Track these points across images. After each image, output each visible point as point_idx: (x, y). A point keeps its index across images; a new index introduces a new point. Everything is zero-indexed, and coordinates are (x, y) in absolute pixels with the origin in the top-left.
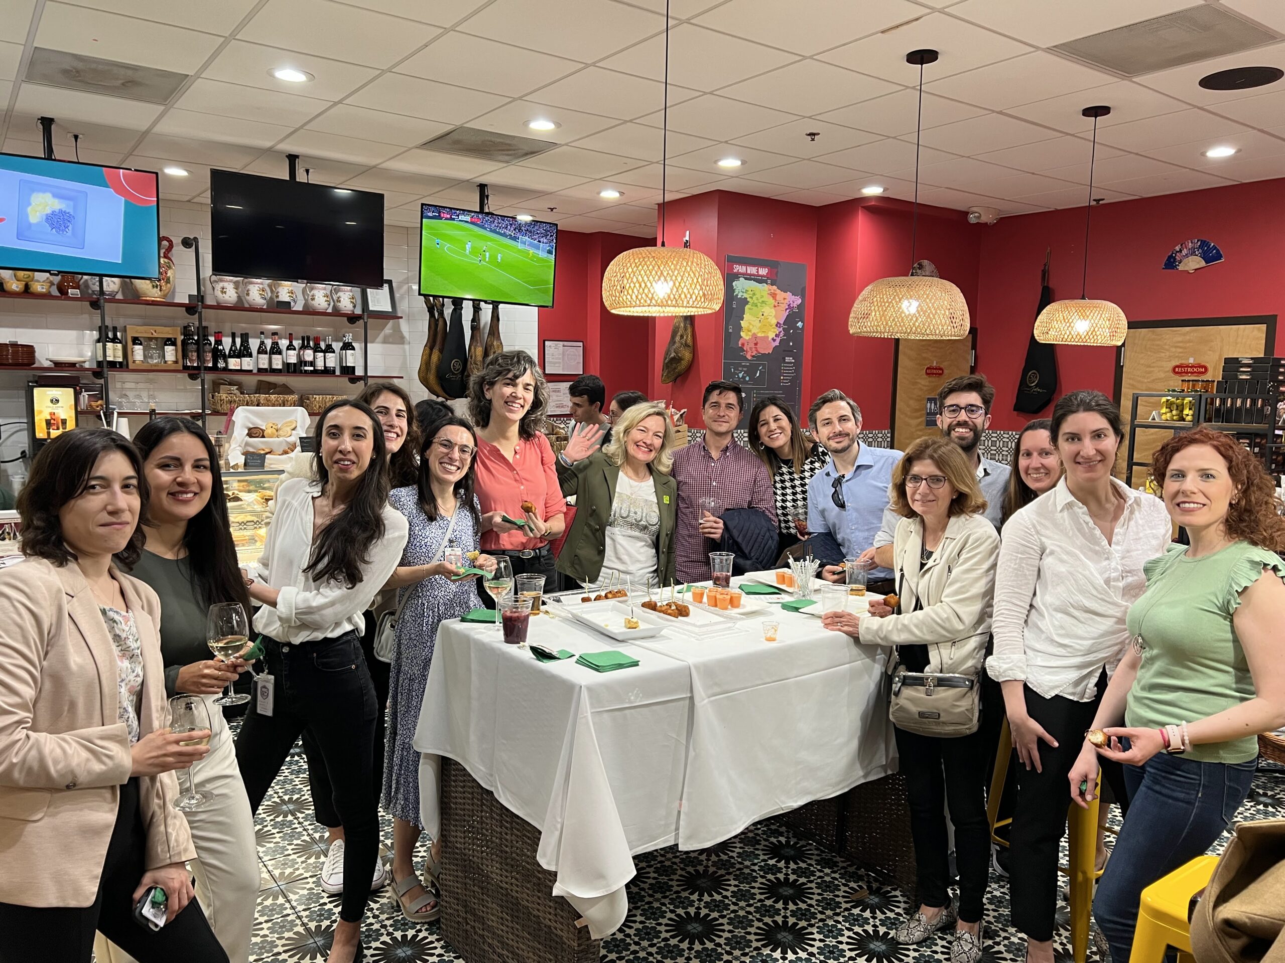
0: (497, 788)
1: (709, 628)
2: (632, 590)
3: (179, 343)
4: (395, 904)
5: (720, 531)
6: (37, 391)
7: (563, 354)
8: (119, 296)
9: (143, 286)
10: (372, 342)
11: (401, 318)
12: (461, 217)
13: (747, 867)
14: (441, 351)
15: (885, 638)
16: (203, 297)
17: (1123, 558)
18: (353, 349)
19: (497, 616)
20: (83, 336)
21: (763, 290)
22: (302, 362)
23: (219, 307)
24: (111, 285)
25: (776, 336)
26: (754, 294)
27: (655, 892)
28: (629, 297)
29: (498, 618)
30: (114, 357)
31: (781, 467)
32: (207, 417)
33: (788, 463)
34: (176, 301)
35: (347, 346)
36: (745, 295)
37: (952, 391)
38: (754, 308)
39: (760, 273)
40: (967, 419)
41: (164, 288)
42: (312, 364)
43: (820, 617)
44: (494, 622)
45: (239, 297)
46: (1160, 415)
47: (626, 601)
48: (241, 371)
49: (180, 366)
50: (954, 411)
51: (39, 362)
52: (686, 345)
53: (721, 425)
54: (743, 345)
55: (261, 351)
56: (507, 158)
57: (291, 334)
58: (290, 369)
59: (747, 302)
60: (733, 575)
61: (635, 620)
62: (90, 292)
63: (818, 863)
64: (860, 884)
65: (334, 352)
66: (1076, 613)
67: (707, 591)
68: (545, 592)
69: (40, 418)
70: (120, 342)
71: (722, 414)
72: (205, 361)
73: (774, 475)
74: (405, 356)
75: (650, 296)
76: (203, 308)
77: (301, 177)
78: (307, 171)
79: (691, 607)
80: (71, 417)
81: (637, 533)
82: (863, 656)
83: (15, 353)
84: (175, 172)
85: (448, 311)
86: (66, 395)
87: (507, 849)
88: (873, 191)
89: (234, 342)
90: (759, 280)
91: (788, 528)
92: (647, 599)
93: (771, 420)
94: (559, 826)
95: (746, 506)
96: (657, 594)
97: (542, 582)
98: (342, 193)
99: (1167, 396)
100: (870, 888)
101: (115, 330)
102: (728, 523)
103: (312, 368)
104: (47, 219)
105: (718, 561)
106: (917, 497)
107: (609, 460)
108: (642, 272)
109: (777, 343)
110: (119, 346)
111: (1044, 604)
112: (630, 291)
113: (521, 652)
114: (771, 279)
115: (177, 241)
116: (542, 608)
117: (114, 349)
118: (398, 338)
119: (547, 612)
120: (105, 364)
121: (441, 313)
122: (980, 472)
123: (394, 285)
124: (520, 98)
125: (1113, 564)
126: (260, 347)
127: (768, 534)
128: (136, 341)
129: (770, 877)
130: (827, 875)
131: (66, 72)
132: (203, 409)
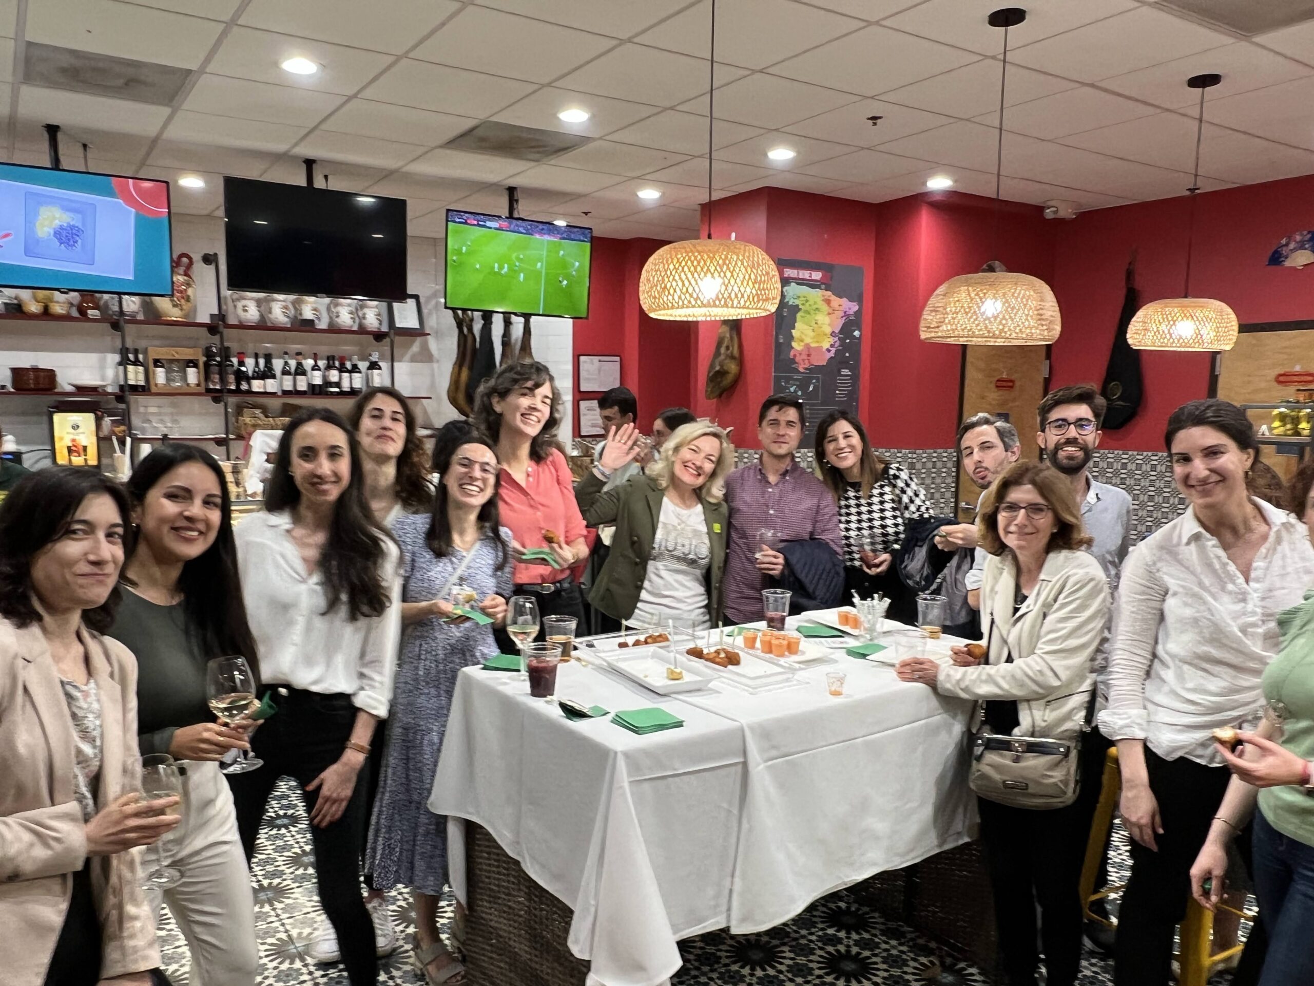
0: (524, 858)
1: (764, 680)
2: (676, 634)
3: (201, 365)
4: (419, 972)
5: (780, 567)
6: (57, 417)
7: (599, 371)
8: (140, 317)
9: (163, 304)
10: (400, 361)
11: (429, 334)
12: (488, 224)
13: (803, 937)
14: (471, 369)
15: (966, 690)
16: (224, 316)
17: (1263, 599)
18: (380, 368)
19: (522, 663)
20: (104, 359)
21: (816, 296)
22: (327, 383)
23: (242, 326)
24: (131, 304)
25: (832, 346)
26: (807, 301)
27: (702, 964)
28: (670, 298)
29: (523, 667)
30: (137, 380)
31: (847, 491)
32: (232, 443)
33: (856, 486)
34: (198, 321)
35: (374, 366)
36: (797, 302)
37: (1058, 403)
38: (808, 316)
39: (814, 277)
40: (1078, 436)
41: (184, 307)
42: (338, 385)
43: (893, 665)
44: (519, 671)
45: (262, 316)
46: (1271, 429)
47: (668, 646)
48: (265, 394)
49: (202, 389)
50: (1060, 426)
51: (62, 387)
52: (732, 357)
53: (780, 447)
54: (795, 356)
55: (285, 372)
56: (537, 156)
57: (315, 354)
58: (315, 391)
59: (800, 310)
60: (790, 614)
61: (678, 670)
62: (110, 312)
63: (883, 933)
64: (931, 959)
65: (360, 372)
66: (1207, 666)
67: (760, 634)
68: (577, 636)
69: (61, 447)
70: (142, 365)
71: (781, 433)
72: (228, 383)
73: (839, 500)
74: (433, 375)
75: (695, 296)
76: (225, 327)
77: (319, 183)
78: (326, 177)
79: (741, 654)
80: (92, 443)
81: (683, 567)
82: (941, 711)
83: (37, 378)
84: (192, 182)
85: (477, 327)
86: (86, 420)
87: (537, 927)
88: (939, 183)
89: (257, 364)
90: (812, 285)
91: (852, 560)
92: (691, 645)
93: (841, 437)
94: (593, 909)
95: (807, 537)
96: (703, 638)
97: (573, 625)
98: (366, 201)
99: (1279, 407)
100: (943, 964)
101: (136, 352)
102: (789, 557)
103: (337, 390)
104: (55, 233)
105: (771, 600)
106: (1013, 528)
107: (652, 482)
108: (686, 269)
109: (832, 354)
110: (141, 369)
111: (1167, 653)
112: (672, 291)
113: (548, 708)
114: (823, 285)
115: (197, 257)
116: (573, 653)
117: (136, 373)
118: (426, 356)
119: (578, 659)
120: (127, 388)
121: (470, 329)
122: (1091, 497)
123: (422, 300)
124: (549, 85)
125: (1250, 607)
126: (284, 368)
127: (833, 571)
128: (157, 363)
129: (830, 949)
130: (894, 947)
131: (64, 71)
132: (227, 433)
